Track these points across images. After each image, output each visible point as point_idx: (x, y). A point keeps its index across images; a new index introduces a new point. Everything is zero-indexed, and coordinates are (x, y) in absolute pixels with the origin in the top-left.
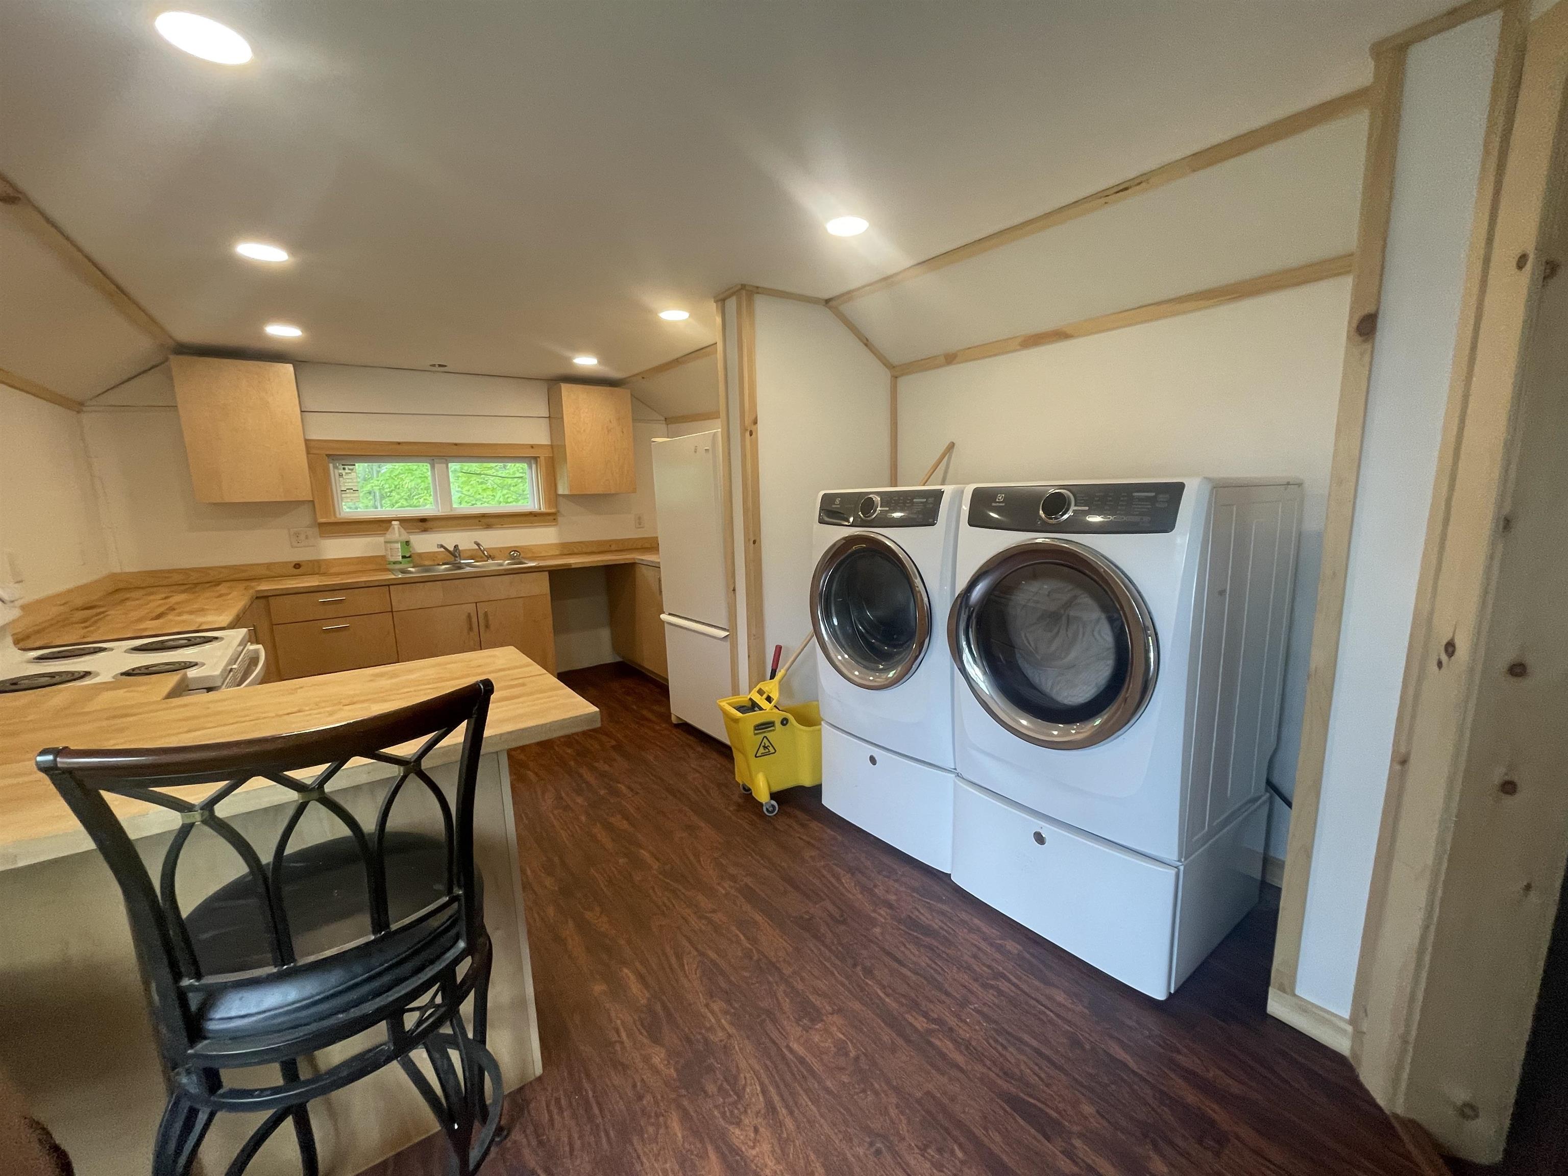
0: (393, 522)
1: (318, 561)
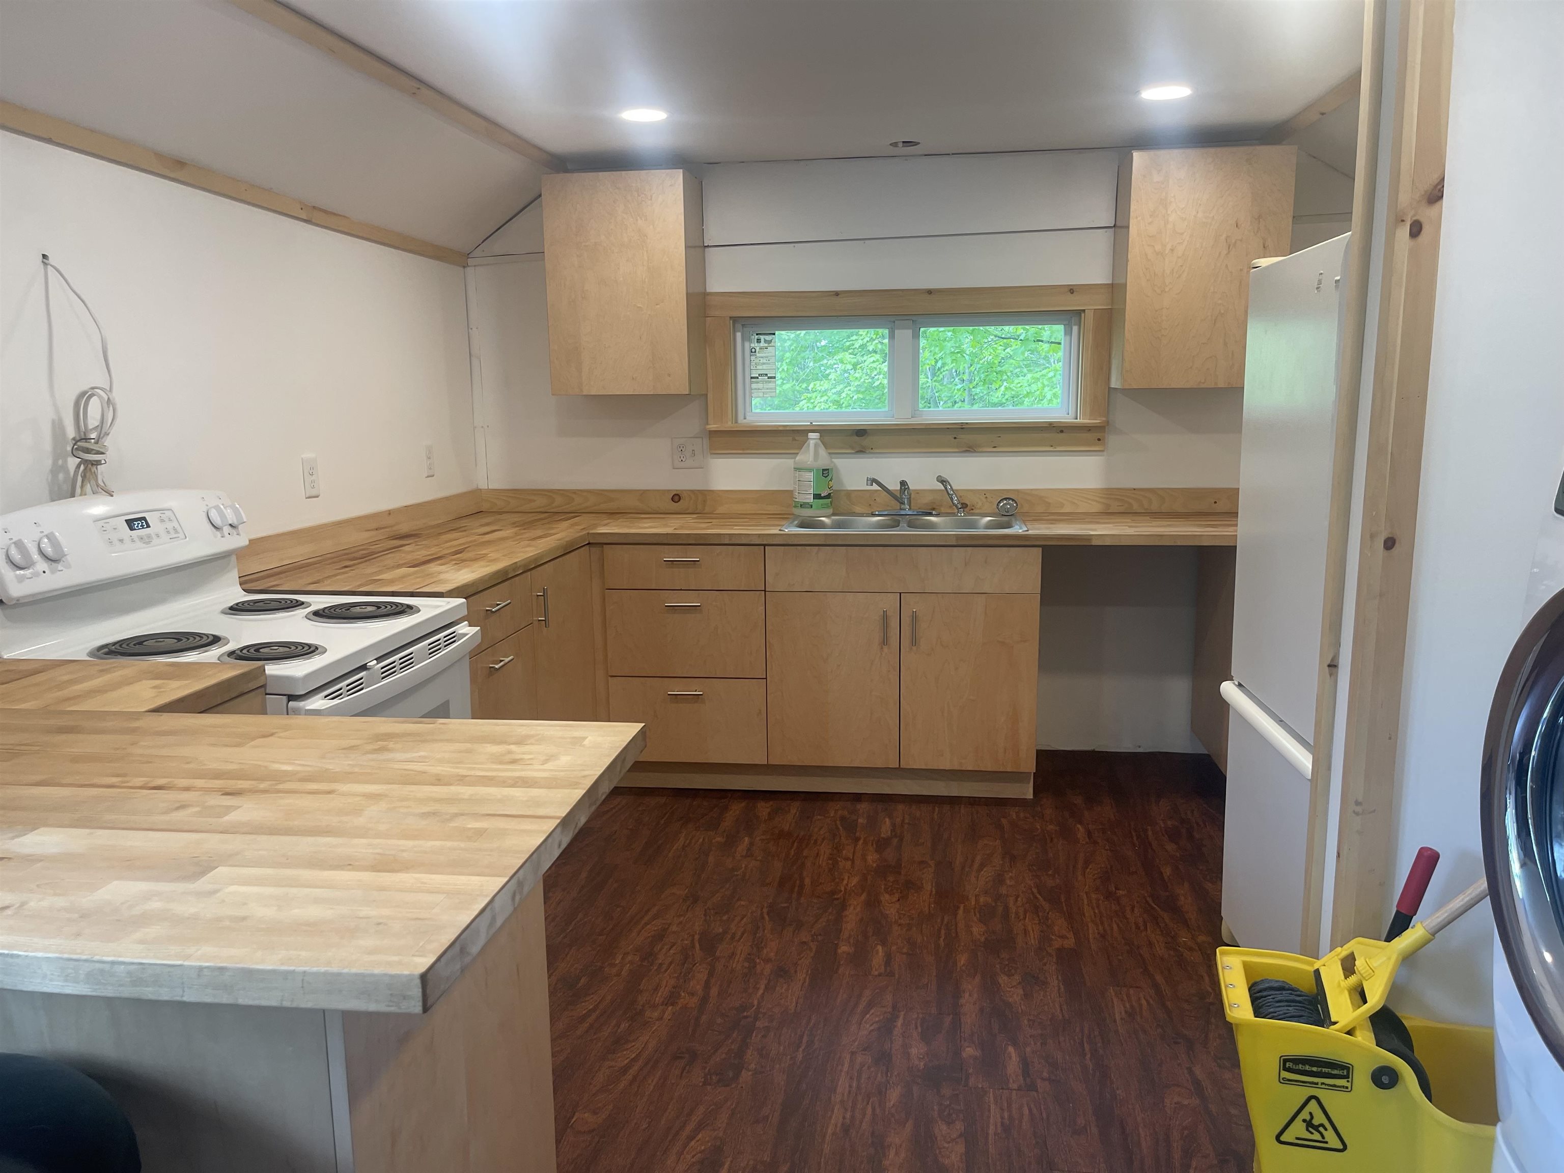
0: (811, 435)
1: (702, 492)
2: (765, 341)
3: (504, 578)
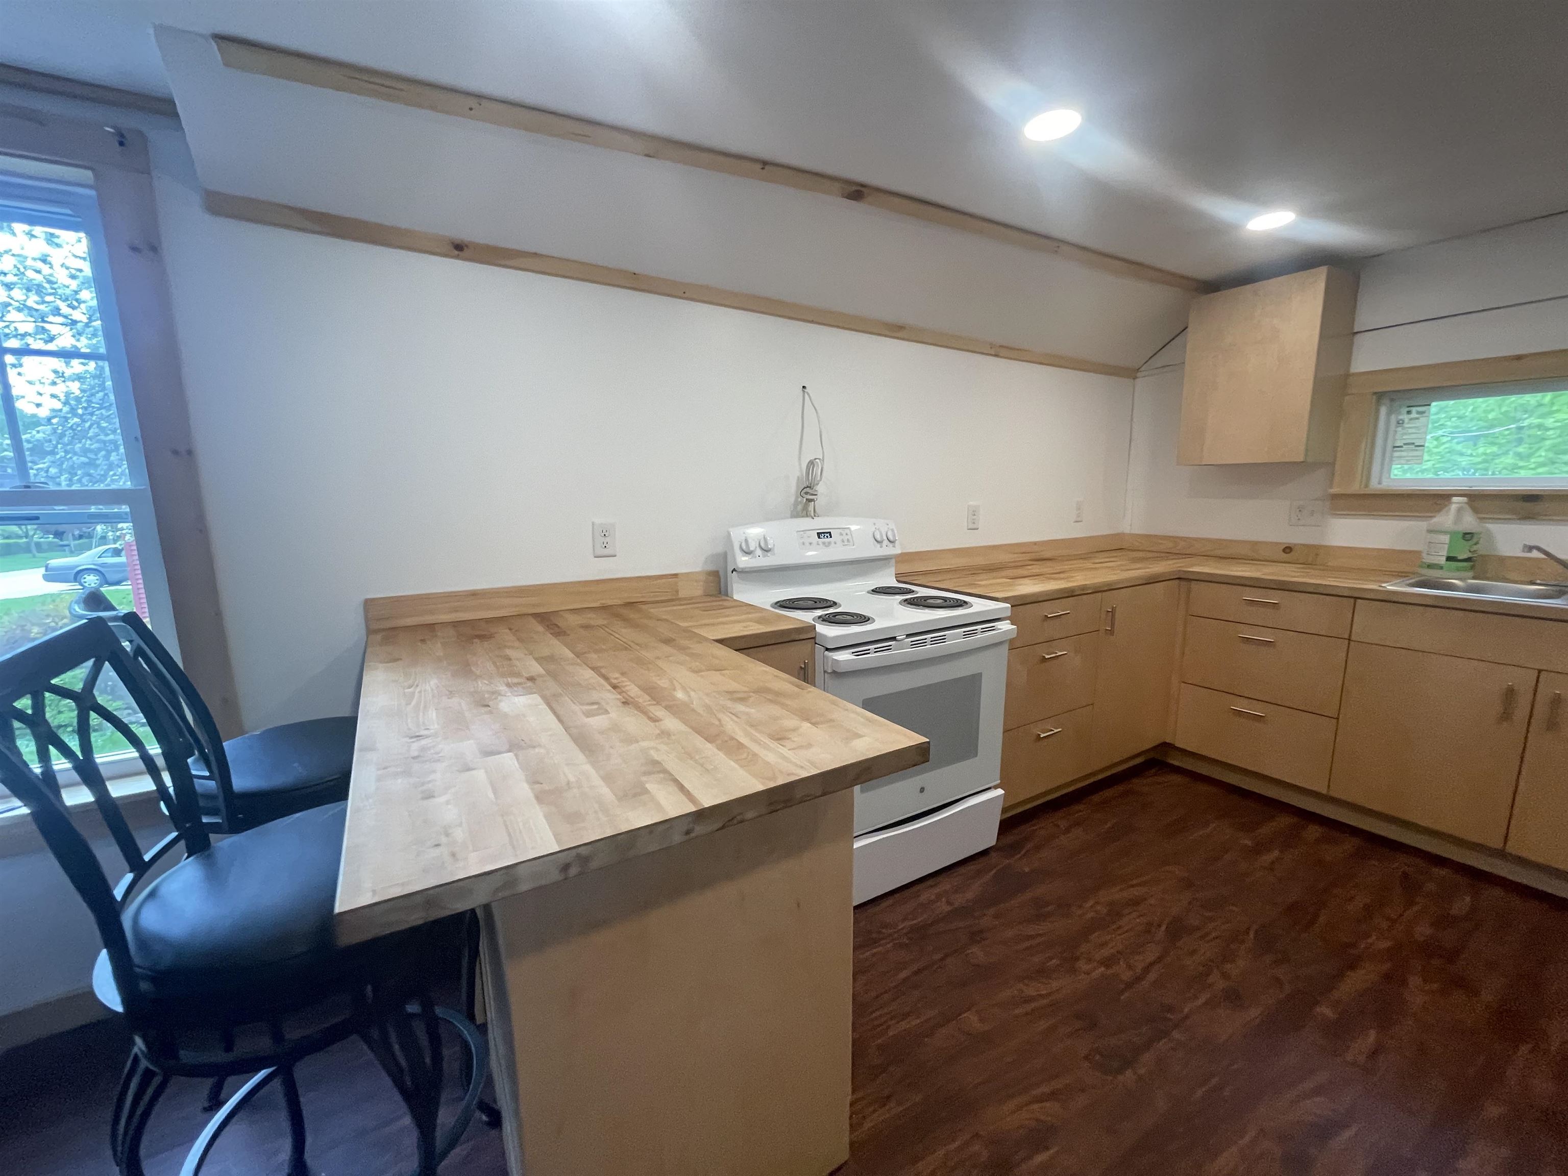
0: (1455, 499)
1: (1316, 547)
2: (1418, 413)
3: (1069, 594)
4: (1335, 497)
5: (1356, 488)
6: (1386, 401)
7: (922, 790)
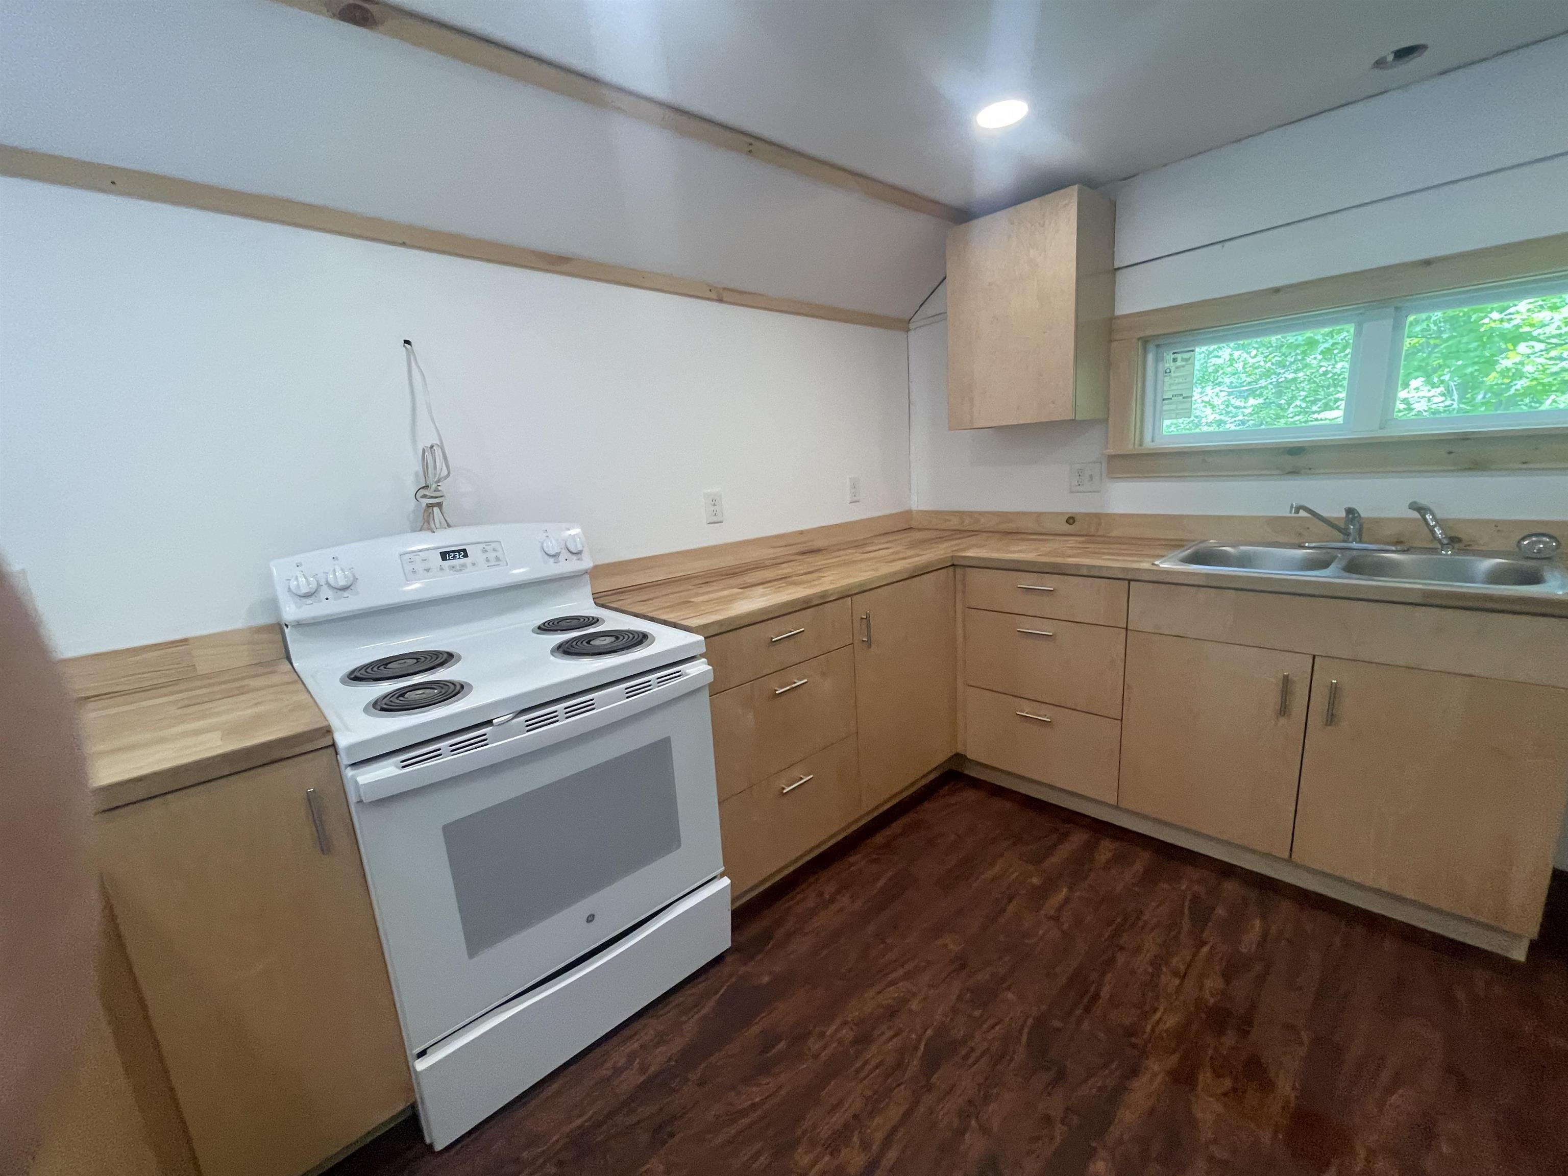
1: (1098, 516)
2: (1183, 360)
3: (805, 605)
4: (1111, 458)
5: (1130, 447)
6: (1151, 347)
7: (590, 919)
